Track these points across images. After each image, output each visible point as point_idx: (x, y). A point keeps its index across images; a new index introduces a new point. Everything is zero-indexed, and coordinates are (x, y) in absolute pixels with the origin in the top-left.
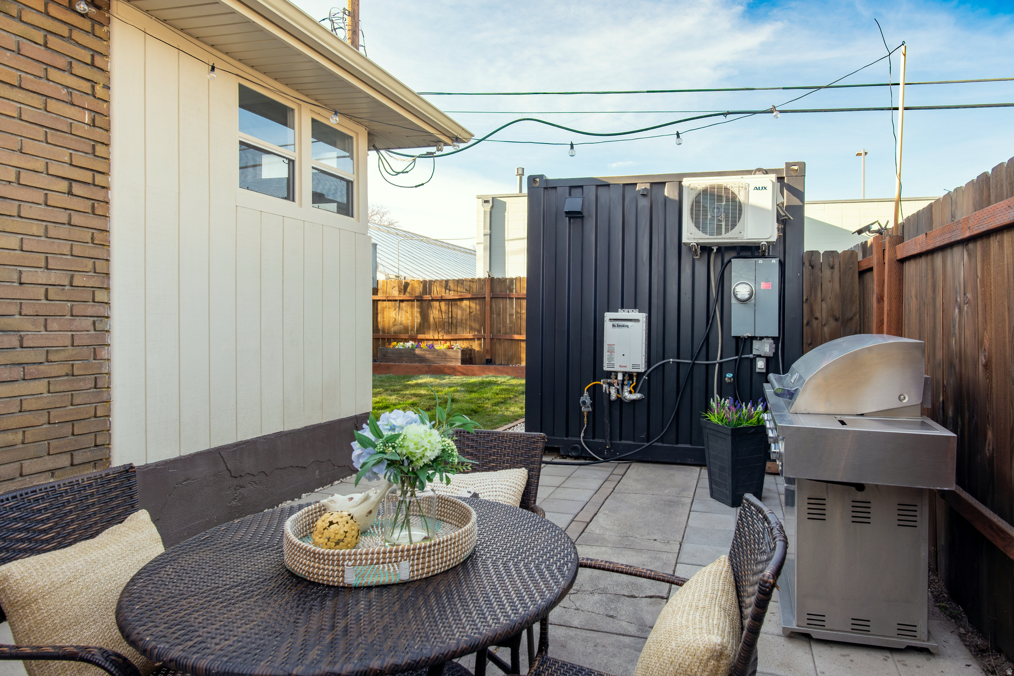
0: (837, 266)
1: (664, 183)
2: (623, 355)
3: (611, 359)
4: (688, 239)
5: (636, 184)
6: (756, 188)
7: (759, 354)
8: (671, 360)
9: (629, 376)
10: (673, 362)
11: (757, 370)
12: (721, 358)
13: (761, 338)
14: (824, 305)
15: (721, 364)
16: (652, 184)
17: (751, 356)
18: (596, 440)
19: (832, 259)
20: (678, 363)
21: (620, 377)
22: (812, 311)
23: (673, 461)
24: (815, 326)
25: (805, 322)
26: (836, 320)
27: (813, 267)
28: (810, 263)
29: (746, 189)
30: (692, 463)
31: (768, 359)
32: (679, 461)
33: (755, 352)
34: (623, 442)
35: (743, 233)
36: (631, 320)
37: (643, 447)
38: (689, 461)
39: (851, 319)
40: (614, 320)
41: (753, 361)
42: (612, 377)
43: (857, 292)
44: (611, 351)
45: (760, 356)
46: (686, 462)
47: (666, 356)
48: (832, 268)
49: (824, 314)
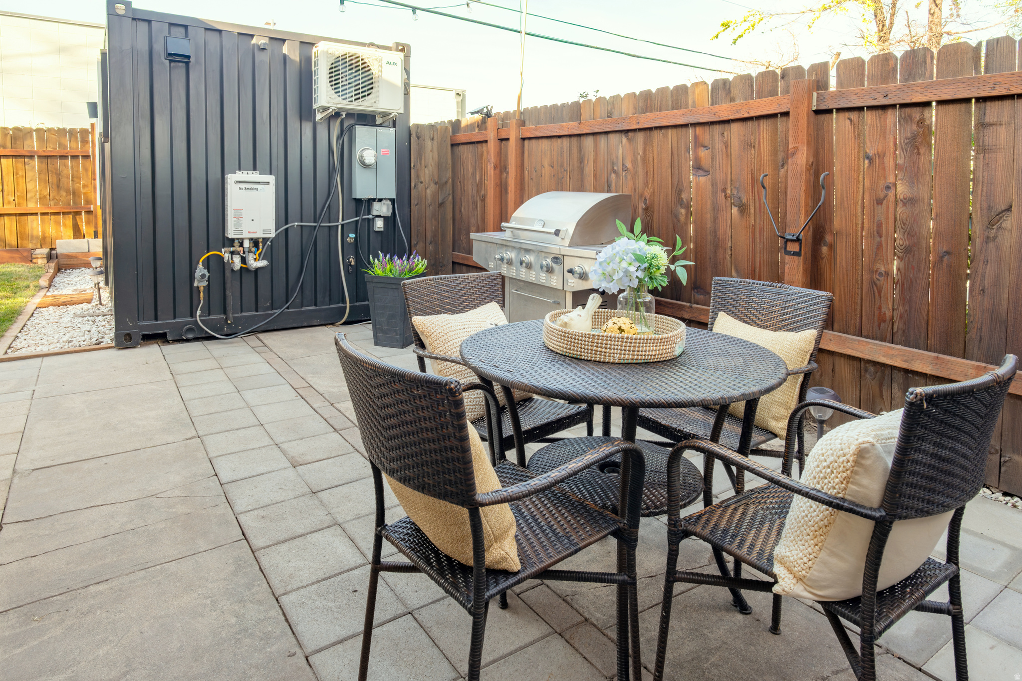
0: (435, 139)
1: (284, 41)
2: (253, 220)
3: (238, 224)
4: (328, 103)
5: (252, 36)
6: (388, 63)
7: (378, 214)
8: (296, 224)
9: (255, 242)
10: (297, 226)
11: (377, 229)
12: (343, 220)
13: (380, 200)
14: (427, 171)
15: (343, 225)
16: (271, 38)
17: (370, 217)
18: (212, 317)
19: (432, 132)
20: (302, 226)
21: (247, 244)
22: (418, 176)
23: (300, 325)
24: (420, 189)
25: (413, 185)
26: (436, 184)
27: (418, 138)
28: (417, 135)
29: (379, 62)
30: (318, 324)
31: (386, 219)
32: (305, 324)
33: (375, 213)
34: (244, 314)
35: (377, 102)
36: (259, 183)
37: (275, 315)
38: (315, 322)
39: (446, 182)
40: (240, 182)
41: (370, 222)
42: (235, 245)
43: (450, 161)
44: (238, 217)
45: (379, 216)
46: (313, 324)
47: (290, 219)
48: (433, 139)
49: (427, 179)
